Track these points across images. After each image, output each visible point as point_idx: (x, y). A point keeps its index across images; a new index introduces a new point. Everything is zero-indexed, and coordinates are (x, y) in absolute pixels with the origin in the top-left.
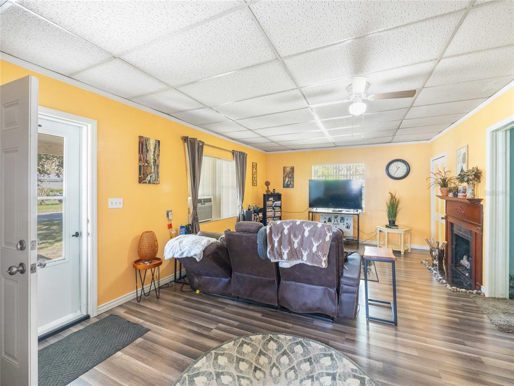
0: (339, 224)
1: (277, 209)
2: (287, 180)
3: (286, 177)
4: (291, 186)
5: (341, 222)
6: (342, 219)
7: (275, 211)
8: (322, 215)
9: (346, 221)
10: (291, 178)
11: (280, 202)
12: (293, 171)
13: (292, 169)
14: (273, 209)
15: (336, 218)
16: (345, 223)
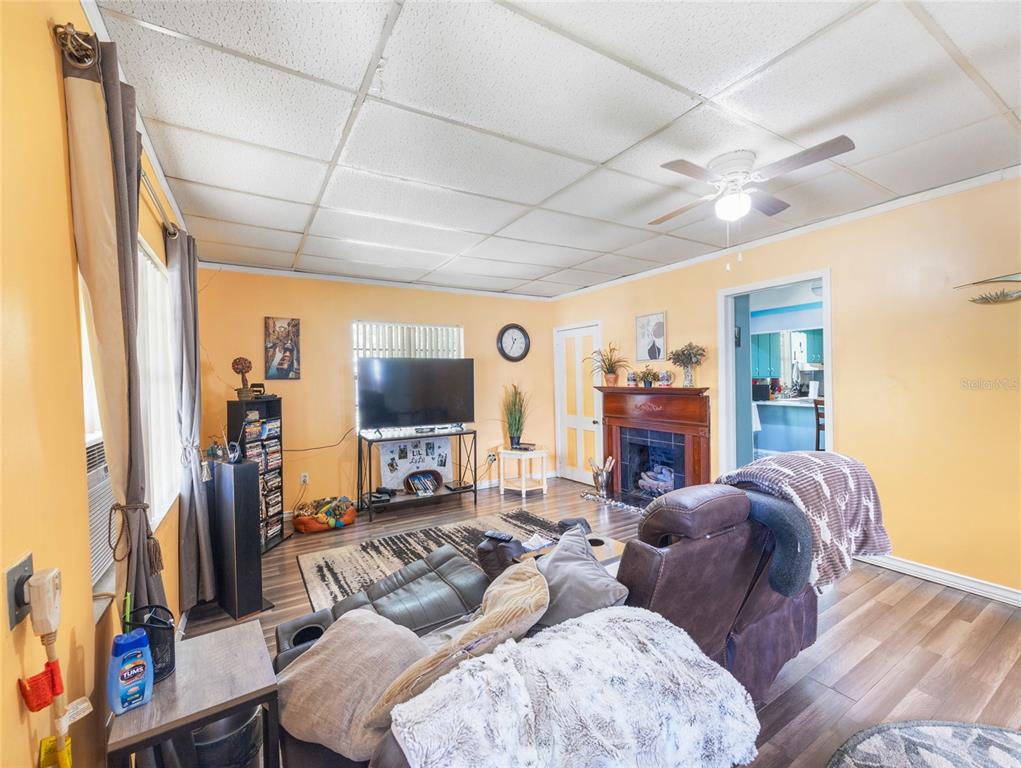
0: (423, 461)
1: (273, 446)
2: (279, 356)
3: (274, 346)
4: (291, 375)
5: (427, 455)
6: (430, 447)
7: (267, 454)
8: (383, 446)
9: (437, 451)
10: (291, 351)
11: (278, 423)
12: (298, 330)
13: (295, 325)
14: (264, 447)
15: (416, 446)
16: (436, 455)
